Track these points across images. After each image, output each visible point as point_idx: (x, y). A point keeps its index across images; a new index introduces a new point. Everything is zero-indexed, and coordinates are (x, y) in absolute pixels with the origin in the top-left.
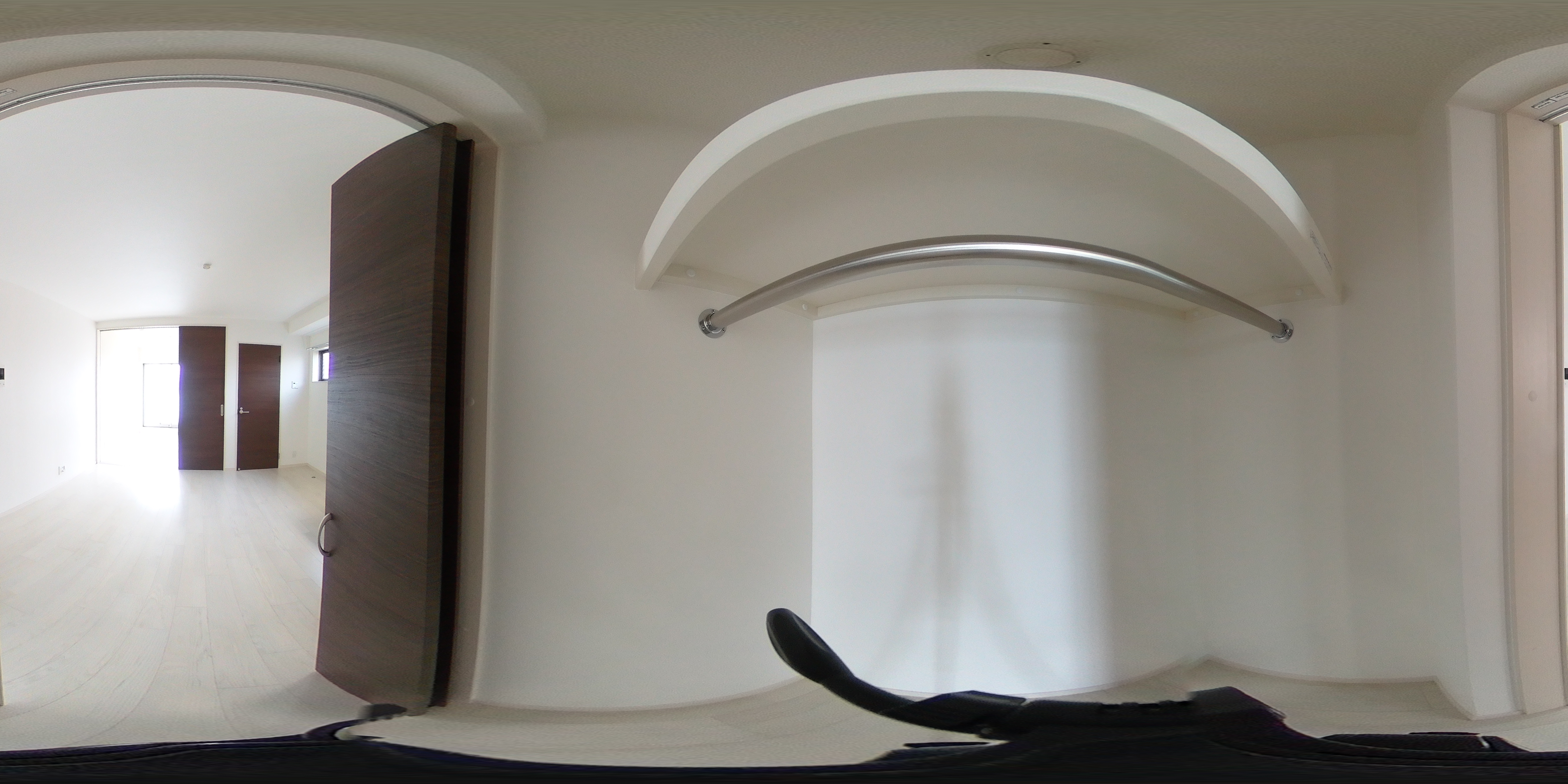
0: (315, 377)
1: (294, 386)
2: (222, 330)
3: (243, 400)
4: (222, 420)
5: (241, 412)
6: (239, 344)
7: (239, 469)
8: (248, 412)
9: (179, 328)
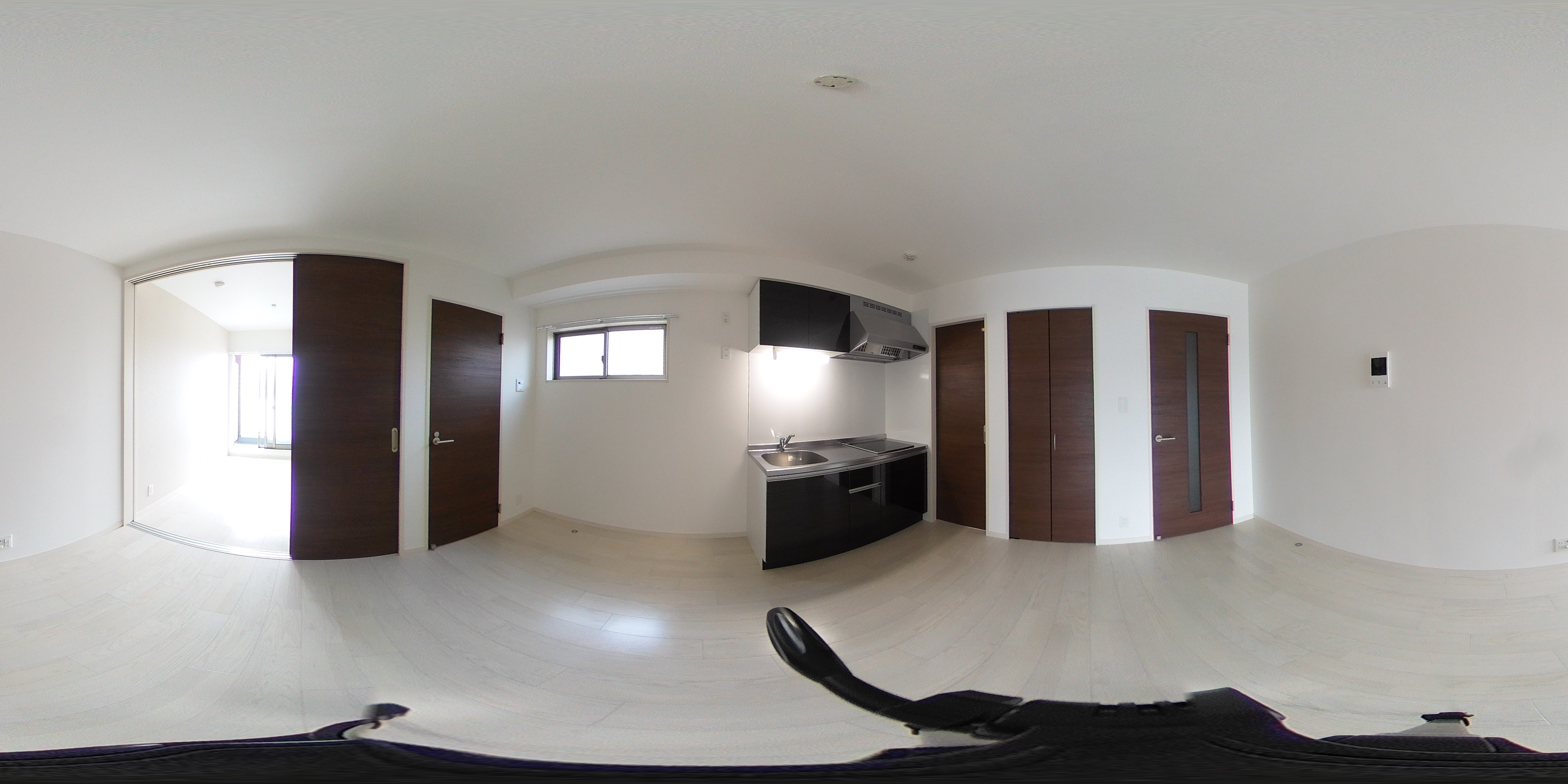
0: (550, 373)
1: (519, 386)
5: (437, 441)
7: (433, 547)
8: (453, 441)
9: (294, 260)
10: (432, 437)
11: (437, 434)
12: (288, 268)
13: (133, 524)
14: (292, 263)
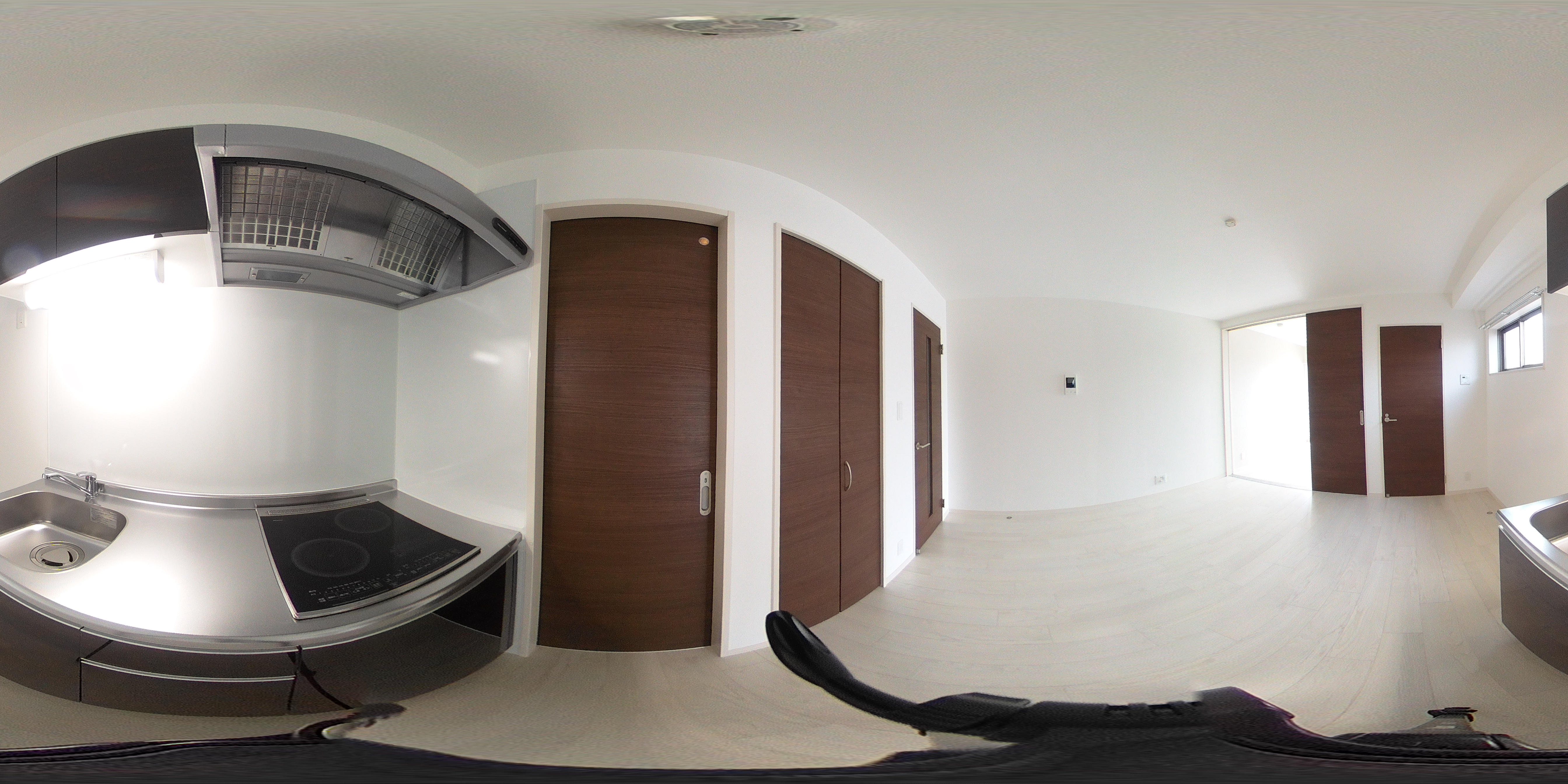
0: (1494, 367)
1: (1464, 381)
2: (1356, 313)
3: (1388, 405)
4: (1360, 431)
5: (1387, 420)
6: (1381, 327)
7: (1388, 495)
8: (1396, 420)
9: (1306, 316)
10: (1383, 417)
11: (1387, 415)
12: (1304, 320)
13: (1233, 475)
14: (1305, 317)
